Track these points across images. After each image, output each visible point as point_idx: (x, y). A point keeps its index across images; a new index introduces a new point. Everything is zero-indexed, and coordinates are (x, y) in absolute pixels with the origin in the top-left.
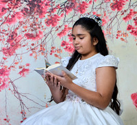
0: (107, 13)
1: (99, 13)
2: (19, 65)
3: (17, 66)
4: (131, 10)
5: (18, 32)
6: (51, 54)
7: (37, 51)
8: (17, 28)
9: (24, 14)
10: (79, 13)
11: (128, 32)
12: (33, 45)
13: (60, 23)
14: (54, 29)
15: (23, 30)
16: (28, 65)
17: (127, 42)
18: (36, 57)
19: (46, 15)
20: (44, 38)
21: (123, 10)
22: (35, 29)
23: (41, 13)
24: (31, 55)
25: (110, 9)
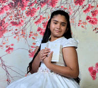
0: (71, 7)
1: (65, 7)
2: (6, 45)
3: (5, 46)
4: (89, 5)
5: (6, 20)
6: (30, 37)
7: (19, 34)
8: (5, 18)
9: (10, 7)
10: (51, 7)
11: (87, 21)
12: (16, 30)
13: (37, 14)
14: (32, 18)
15: (9, 19)
16: (12, 45)
17: (86, 29)
18: (18, 39)
19: (27, 8)
20: (25, 25)
21: (84, 5)
22: (18, 18)
23: (23, 6)
24: (15, 37)
25: (74, 4)
